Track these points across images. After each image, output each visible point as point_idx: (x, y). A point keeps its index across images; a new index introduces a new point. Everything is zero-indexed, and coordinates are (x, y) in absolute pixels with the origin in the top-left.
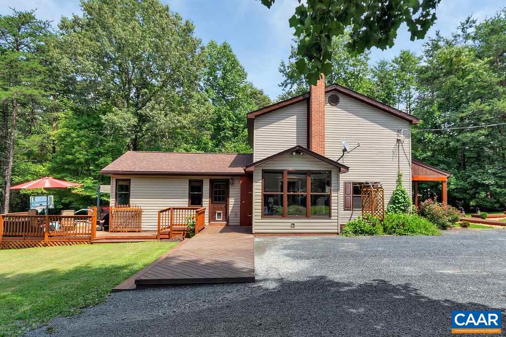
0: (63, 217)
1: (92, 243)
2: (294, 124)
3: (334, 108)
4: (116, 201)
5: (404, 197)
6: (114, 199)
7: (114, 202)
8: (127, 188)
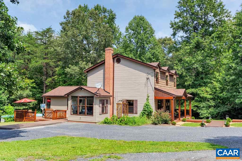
0: (29, 112)
1: (35, 121)
2: (102, 73)
3: (119, 65)
4: (47, 106)
5: (147, 107)
6: (46, 106)
7: (46, 107)
8: (50, 102)
